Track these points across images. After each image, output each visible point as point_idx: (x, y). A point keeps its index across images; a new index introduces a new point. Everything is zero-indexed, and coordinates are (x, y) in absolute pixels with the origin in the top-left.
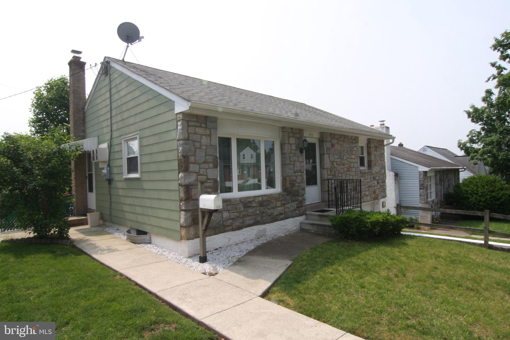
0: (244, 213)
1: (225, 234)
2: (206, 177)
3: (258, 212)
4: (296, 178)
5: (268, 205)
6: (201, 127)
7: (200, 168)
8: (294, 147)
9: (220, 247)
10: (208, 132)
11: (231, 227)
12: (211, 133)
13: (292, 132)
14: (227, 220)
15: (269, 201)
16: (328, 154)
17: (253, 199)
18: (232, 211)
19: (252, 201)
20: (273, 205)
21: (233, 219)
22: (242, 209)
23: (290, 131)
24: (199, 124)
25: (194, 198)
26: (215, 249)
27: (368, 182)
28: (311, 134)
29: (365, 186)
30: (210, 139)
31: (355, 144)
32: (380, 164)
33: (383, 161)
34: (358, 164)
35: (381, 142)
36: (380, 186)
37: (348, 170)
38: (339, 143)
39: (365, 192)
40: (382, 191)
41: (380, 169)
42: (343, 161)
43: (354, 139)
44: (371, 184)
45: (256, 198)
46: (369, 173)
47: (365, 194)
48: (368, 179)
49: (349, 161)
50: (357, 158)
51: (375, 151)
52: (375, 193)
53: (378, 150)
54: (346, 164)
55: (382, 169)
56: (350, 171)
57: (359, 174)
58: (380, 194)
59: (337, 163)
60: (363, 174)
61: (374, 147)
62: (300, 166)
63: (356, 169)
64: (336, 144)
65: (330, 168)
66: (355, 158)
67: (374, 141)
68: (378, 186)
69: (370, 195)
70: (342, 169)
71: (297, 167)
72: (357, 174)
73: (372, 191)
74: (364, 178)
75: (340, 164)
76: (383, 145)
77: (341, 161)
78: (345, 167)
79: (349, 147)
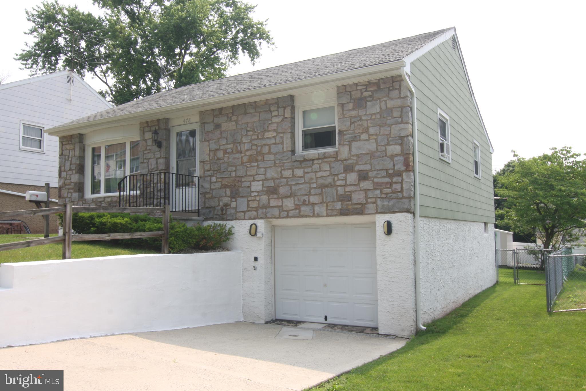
2: (70, 181)
6: (69, 144)
7: (67, 174)
8: (150, 142)
12: (75, 147)
13: (148, 126)
16: (206, 140)
23: (146, 125)
24: (68, 142)
27: (321, 177)
28: (187, 119)
29: (308, 185)
30: (75, 152)
31: (277, 112)
32: (376, 134)
33: (394, 126)
34: (285, 146)
35: (385, 83)
36: (372, 185)
37: (252, 159)
38: (233, 120)
39: (306, 198)
40: (383, 196)
41: (377, 145)
42: (240, 146)
43: (273, 104)
44: (330, 180)
45: (106, 199)
46: (326, 160)
47: (305, 201)
48: (320, 171)
49: (256, 145)
50: (282, 135)
51: (354, 109)
52: (349, 201)
53: (369, 104)
54: (247, 150)
55: (388, 144)
56: (257, 161)
57: (285, 164)
58: (375, 203)
59: (225, 152)
60: (301, 162)
61: (350, 102)
62: (157, 163)
63: (277, 156)
64: (225, 122)
65: (208, 160)
66: (275, 137)
67: (348, 89)
68: (361, 185)
69: (325, 205)
70: (238, 159)
71: (151, 165)
72: (281, 164)
73: (335, 194)
74: (306, 170)
75: (232, 153)
76: (398, 87)
77: (236, 147)
78: (246, 155)
79: (259, 121)
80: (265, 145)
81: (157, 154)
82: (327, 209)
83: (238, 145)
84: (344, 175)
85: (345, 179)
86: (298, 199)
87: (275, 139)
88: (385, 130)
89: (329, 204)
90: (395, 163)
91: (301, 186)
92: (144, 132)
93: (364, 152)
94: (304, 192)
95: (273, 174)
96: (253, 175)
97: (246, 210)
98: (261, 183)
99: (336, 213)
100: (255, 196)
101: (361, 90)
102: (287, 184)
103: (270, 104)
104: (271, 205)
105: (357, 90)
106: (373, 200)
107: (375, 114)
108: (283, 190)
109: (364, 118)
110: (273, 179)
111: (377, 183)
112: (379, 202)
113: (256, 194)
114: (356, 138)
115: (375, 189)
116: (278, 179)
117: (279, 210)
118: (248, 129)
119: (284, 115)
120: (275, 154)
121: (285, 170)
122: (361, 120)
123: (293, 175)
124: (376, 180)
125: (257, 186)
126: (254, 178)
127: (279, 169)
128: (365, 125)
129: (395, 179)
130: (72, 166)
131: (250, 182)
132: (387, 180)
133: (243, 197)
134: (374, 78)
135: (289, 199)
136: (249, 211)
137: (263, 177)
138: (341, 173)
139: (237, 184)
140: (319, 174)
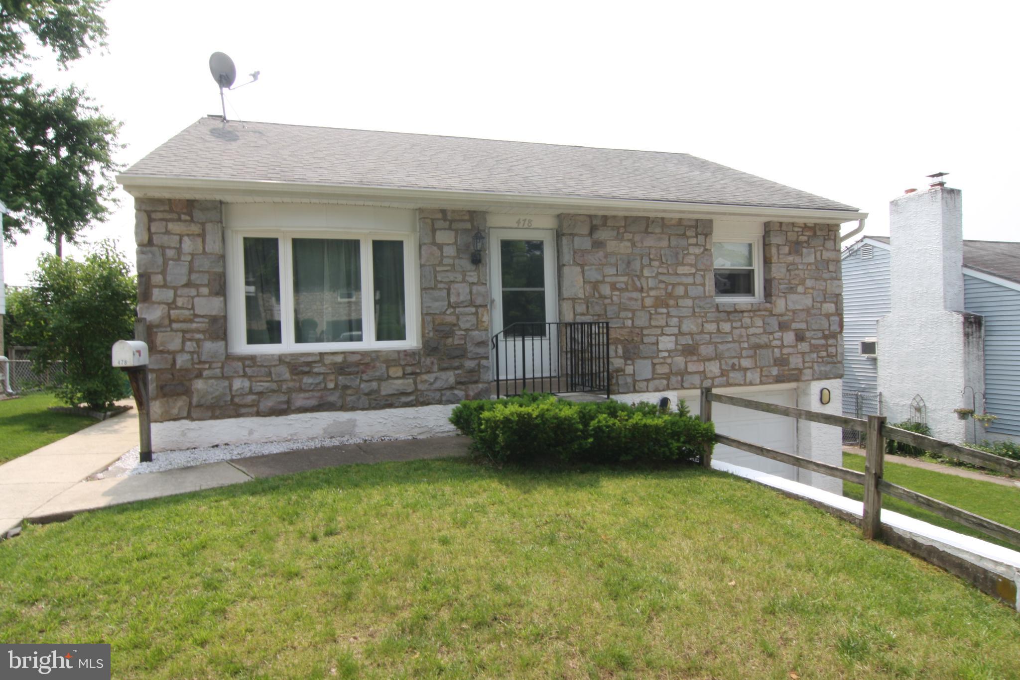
0: (291, 384)
1: (241, 420)
2: (192, 312)
3: (331, 385)
4: (458, 319)
5: (363, 372)
6: (179, 220)
7: (176, 295)
8: (450, 251)
9: (227, 444)
10: (195, 229)
11: (255, 409)
12: (204, 230)
13: (445, 219)
14: (242, 395)
15: (367, 364)
16: (576, 264)
17: (318, 358)
18: (258, 379)
19: (315, 362)
20: (377, 374)
21: (260, 394)
22: (287, 376)
23: (440, 216)
24: (175, 216)
25: (161, 348)
26: (213, 447)
27: (753, 335)
28: (525, 220)
29: (737, 344)
30: (204, 242)
31: (695, 239)
32: (812, 288)
33: (829, 282)
34: (707, 288)
35: (821, 230)
36: (808, 347)
37: (660, 302)
38: (625, 238)
39: (736, 361)
40: (820, 360)
41: (813, 301)
42: (639, 280)
43: (690, 227)
44: (764, 339)
46: (758, 313)
47: (734, 365)
48: (752, 327)
49: (664, 282)
50: (702, 273)
51: (790, 253)
52: (786, 365)
53: (804, 250)
54: (652, 289)
55: (825, 301)
56: (667, 306)
57: (708, 315)
58: (811, 368)
59: (613, 287)
60: (729, 313)
61: (785, 245)
62: (471, 292)
63: (697, 301)
64: (613, 240)
65: (583, 297)
66: (694, 274)
67: (784, 228)
68: (799, 347)
69: (759, 370)
70: (636, 300)
71: (458, 295)
72: (703, 314)
73: (771, 358)
74: (734, 325)
75: (626, 290)
76: (833, 238)
77: (633, 280)
78: (649, 296)
79: (669, 246)
80: (679, 284)
81: (470, 276)
82: (761, 376)
83: (636, 279)
84: (780, 334)
85: (782, 339)
86: (726, 362)
87: (694, 277)
88: (821, 285)
89: (764, 369)
90: (831, 323)
91: (729, 345)
92: (434, 231)
93: (800, 308)
94: (734, 354)
95: (692, 327)
96: (662, 327)
97: (650, 377)
98: (673, 338)
99: (771, 381)
100: (664, 358)
101: (797, 232)
102: (710, 343)
103: (686, 226)
104: (689, 370)
105: (793, 231)
106: (810, 364)
107: (810, 264)
108: (705, 350)
109: (800, 267)
110: (691, 334)
111: (814, 345)
112: (816, 367)
113: (666, 354)
114: (792, 290)
115: (811, 352)
116: (697, 334)
117: (701, 377)
118: (652, 257)
119: (704, 246)
120: (694, 299)
121: (707, 322)
122: (798, 269)
123: (718, 329)
124: (813, 341)
125: (667, 343)
126: (662, 330)
127: (700, 321)
128: (802, 275)
129: (831, 342)
130: (194, 276)
131: (658, 336)
132: (823, 342)
133: (645, 358)
134: (810, 222)
135: (712, 362)
136: (655, 379)
137: (676, 331)
138: (777, 332)
139: (636, 339)
140: (752, 331)
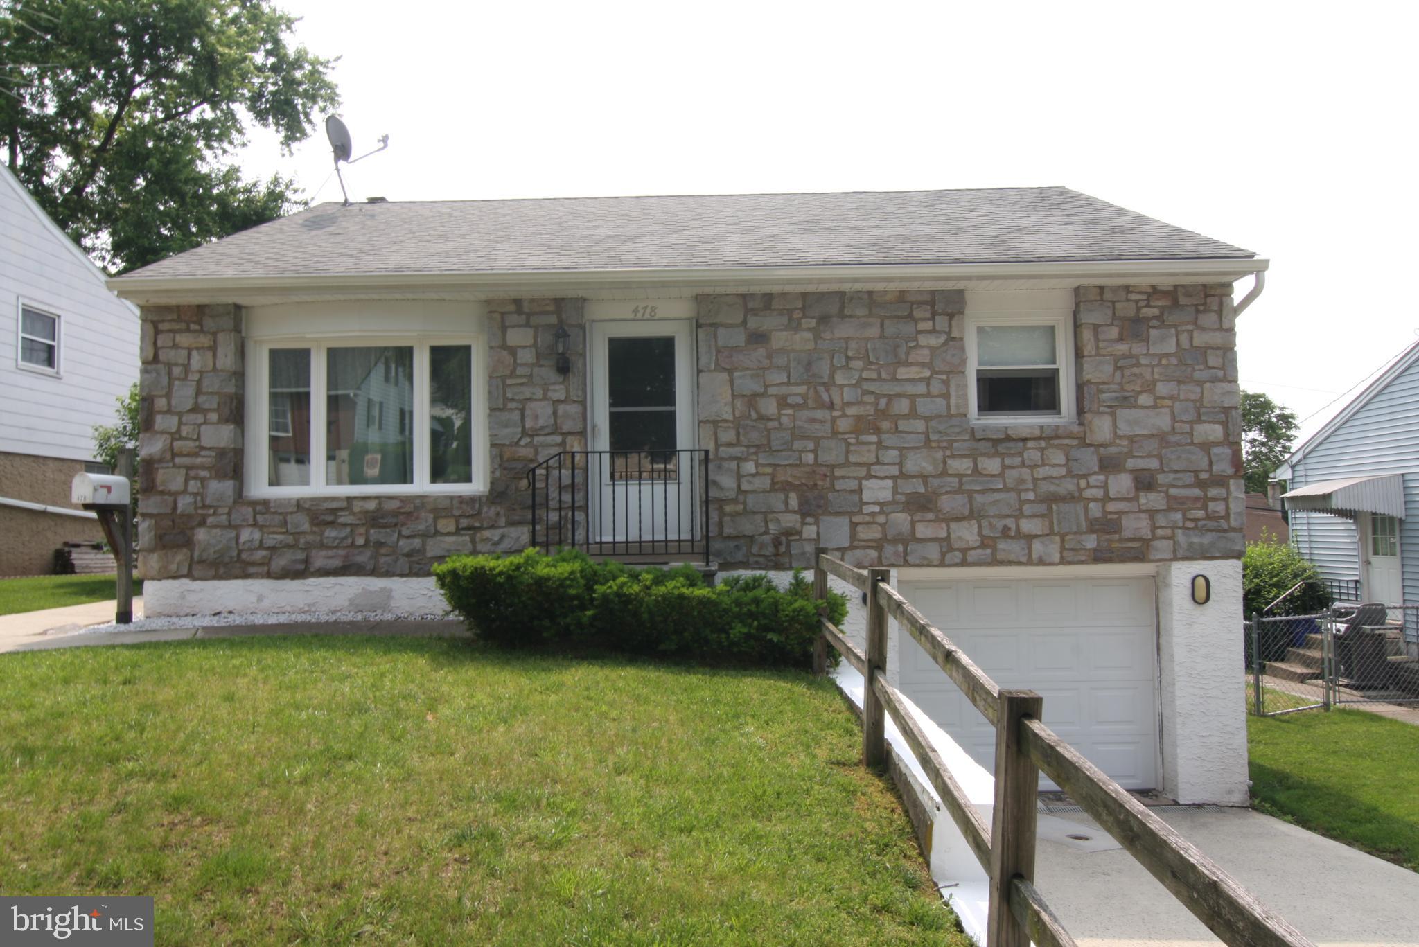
0: (310, 538)
1: (249, 582)
2: (197, 443)
3: (360, 541)
4: (536, 453)
5: (404, 524)
6: (188, 330)
7: (180, 423)
8: (526, 356)
9: (230, 612)
10: (205, 340)
11: (266, 569)
12: (215, 342)
13: (519, 312)
14: (250, 549)
15: (409, 514)
16: (719, 368)
17: (345, 504)
18: (272, 530)
19: (342, 509)
20: (422, 527)
21: (273, 549)
22: (306, 527)
23: (512, 308)
24: (183, 326)
25: (161, 488)
26: (215, 615)
27: (1045, 479)
28: (645, 308)
29: (1013, 495)
30: (215, 356)
31: (931, 323)
32: (1172, 398)
33: (1208, 385)
34: (953, 401)
35: (1188, 295)
36: (1164, 502)
37: (863, 425)
38: (804, 326)
39: (1010, 523)
40: (1190, 524)
41: (1174, 420)
42: (827, 391)
43: (921, 303)
44: (1069, 486)
45: (355, 503)
46: (1056, 442)
47: (1006, 529)
48: (1044, 465)
49: (872, 393)
50: (944, 377)
51: (1121, 339)
52: (1115, 532)
53: (1153, 332)
54: (849, 404)
55: (1199, 420)
56: (878, 431)
57: (955, 445)
58: (1171, 538)
59: (783, 402)
60: (996, 442)
61: (1112, 324)
62: (555, 413)
63: (933, 424)
64: (781, 330)
65: (731, 418)
66: (927, 381)
67: (1108, 296)
68: (1143, 500)
69: (1058, 539)
70: (821, 422)
71: (536, 417)
72: (945, 444)
73: (1082, 518)
74: (1008, 461)
75: (804, 406)
76: (1215, 308)
77: (816, 392)
78: (844, 415)
79: (882, 336)
80: (899, 396)
81: (555, 391)
82: (1063, 549)
83: (821, 389)
84: (1102, 477)
85: (1105, 486)
86: (990, 524)
87: (928, 385)
88: (1191, 391)
89: (1067, 538)
90: (1214, 459)
91: (997, 496)
92: (504, 329)
93: (1146, 432)
94: (1007, 511)
95: (924, 464)
96: (868, 465)
97: (847, 544)
98: (890, 483)
99: (1083, 558)
100: (873, 514)
101: (1137, 302)
102: (959, 491)
103: (912, 303)
104: (918, 535)
105: (1128, 300)
106: (1169, 532)
107: (1167, 355)
108: (948, 503)
109: (1143, 361)
110: (924, 477)
111: (1175, 498)
112: (1180, 534)
113: (877, 509)
114: (1127, 401)
115: (1170, 509)
116: (932, 476)
117: (941, 547)
118: (850, 354)
119: (949, 333)
120: (927, 419)
121: (953, 456)
122: (1138, 365)
123: (976, 471)
124: (1173, 491)
125: (877, 491)
126: (869, 470)
127: (939, 455)
128: (1148, 376)
129: (1213, 492)
130: (201, 399)
131: (860, 479)
132: (1197, 492)
133: (837, 514)
134: (1165, 283)
135: (965, 523)
136: (856, 548)
137: (894, 471)
138: (1095, 473)
139: (820, 483)
140: (1042, 472)
